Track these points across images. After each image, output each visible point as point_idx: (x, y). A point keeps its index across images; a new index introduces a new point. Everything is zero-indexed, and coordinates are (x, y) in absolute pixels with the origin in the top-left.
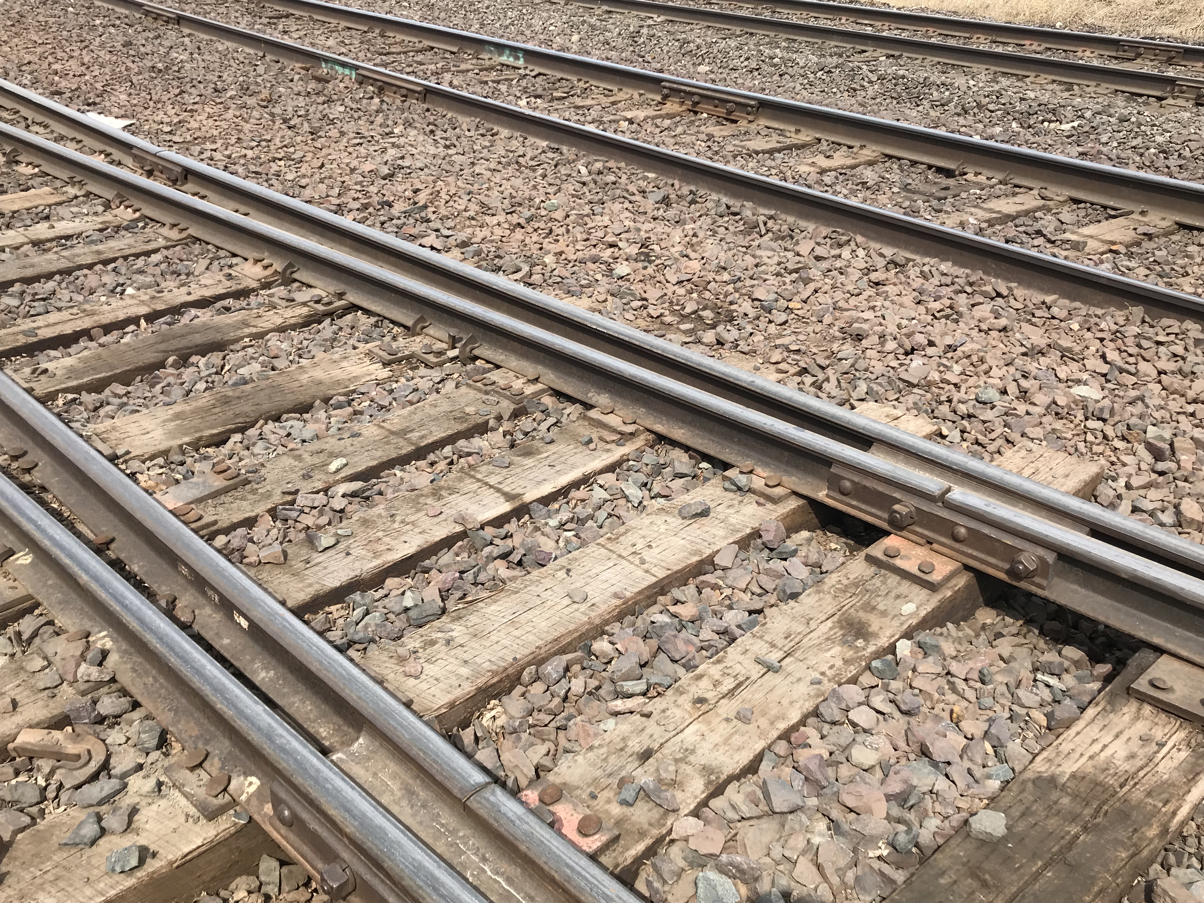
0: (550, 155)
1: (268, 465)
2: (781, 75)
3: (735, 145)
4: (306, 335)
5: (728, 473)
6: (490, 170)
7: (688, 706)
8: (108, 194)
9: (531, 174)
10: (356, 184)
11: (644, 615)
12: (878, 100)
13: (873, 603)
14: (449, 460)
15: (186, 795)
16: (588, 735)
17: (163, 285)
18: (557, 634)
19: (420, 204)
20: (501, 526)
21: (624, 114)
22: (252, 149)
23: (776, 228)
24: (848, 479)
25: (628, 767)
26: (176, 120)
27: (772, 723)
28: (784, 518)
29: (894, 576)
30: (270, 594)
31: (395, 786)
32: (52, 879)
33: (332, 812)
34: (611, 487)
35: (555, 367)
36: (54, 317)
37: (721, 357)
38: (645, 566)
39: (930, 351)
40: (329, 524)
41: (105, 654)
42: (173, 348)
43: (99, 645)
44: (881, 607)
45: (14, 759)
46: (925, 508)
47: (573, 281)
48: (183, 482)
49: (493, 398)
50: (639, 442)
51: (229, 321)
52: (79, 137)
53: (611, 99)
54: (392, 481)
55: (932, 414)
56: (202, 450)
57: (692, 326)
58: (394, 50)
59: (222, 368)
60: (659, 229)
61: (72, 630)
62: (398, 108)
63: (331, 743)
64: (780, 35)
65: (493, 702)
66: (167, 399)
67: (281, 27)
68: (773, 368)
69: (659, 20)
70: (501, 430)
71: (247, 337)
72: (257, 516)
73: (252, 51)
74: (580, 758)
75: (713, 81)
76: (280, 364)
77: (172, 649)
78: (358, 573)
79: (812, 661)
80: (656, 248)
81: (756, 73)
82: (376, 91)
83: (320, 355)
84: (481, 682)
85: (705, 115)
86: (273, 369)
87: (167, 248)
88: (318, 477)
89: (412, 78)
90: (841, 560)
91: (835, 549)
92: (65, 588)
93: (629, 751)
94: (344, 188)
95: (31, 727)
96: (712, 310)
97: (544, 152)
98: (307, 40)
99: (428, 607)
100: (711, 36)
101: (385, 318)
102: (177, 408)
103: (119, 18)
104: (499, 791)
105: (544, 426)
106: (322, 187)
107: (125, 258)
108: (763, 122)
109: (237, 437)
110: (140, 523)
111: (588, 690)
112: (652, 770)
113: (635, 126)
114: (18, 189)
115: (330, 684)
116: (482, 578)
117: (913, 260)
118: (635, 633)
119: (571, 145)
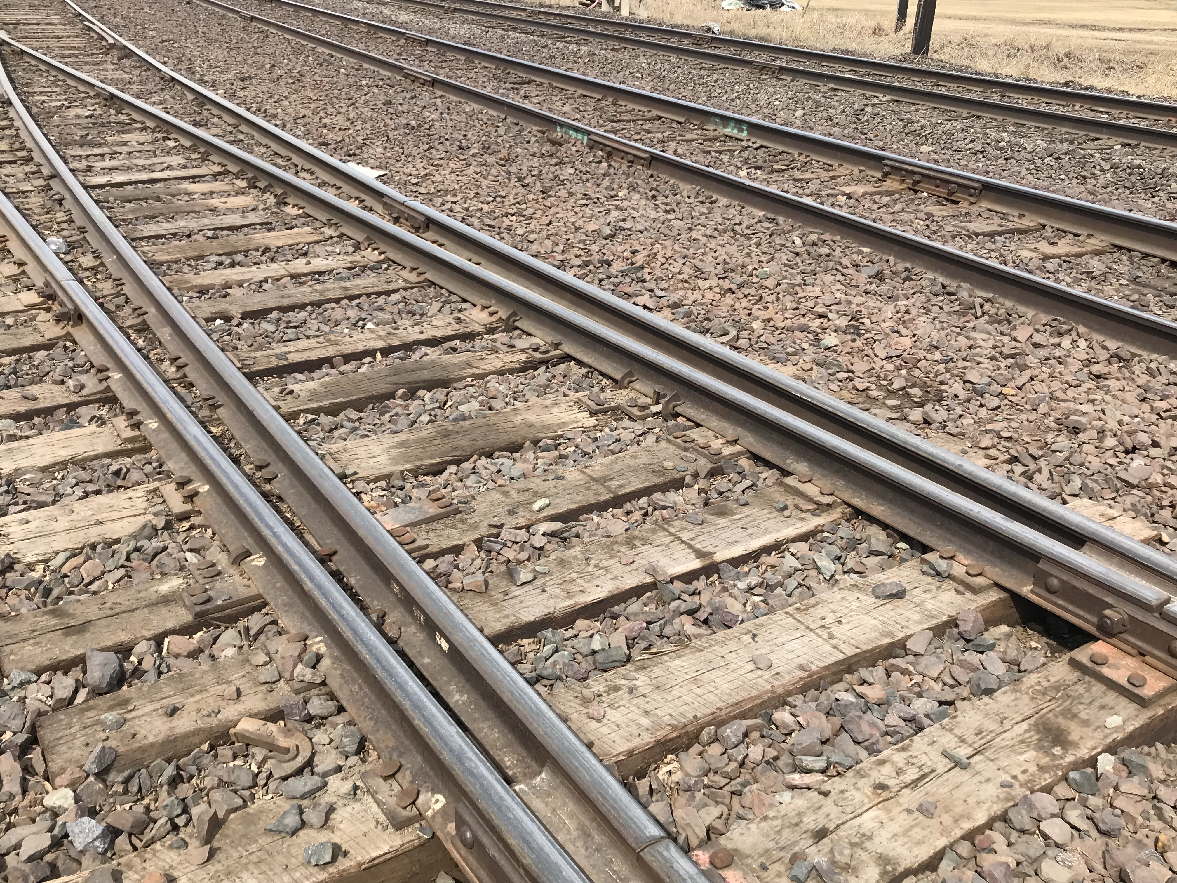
0: (766, 224)
1: (478, 498)
2: (1006, 159)
3: (954, 226)
4: (522, 380)
5: (927, 556)
6: (706, 236)
7: (868, 790)
8: (359, 236)
9: (746, 242)
10: (579, 242)
11: (829, 692)
12: (1109, 189)
13: (1075, 710)
14: (644, 511)
15: (378, 802)
16: (764, 805)
17: (399, 323)
18: (739, 698)
19: (637, 265)
20: (689, 582)
21: (842, 188)
22: (488, 203)
23: (992, 311)
24: (1056, 577)
25: (802, 843)
26: (423, 173)
27: (956, 821)
28: (984, 610)
29: (1099, 685)
30: (470, 619)
31: (571, 824)
32: (256, 860)
33: (512, 841)
34: (803, 557)
35: (755, 431)
36: (303, 344)
37: (927, 437)
38: (834, 642)
39: (1154, 452)
40: (529, 559)
41: (319, 658)
42: (403, 381)
43: (314, 649)
44: (1083, 715)
45: (233, 743)
46: (1139, 617)
47: (779, 348)
48: (401, 505)
49: (691, 456)
50: (836, 514)
51: (454, 361)
52: (339, 184)
53: (831, 174)
54: (589, 525)
55: (1152, 519)
56: (421, 478)
57: (899, 402)
58: (625, 118)
59: (445, 403)
60: (871, 304)
61: (293, 631)
62: (624, 173)
63: (514, 773)
64: (1009, 119)
65: (670, 756)
66: (394, 428)
67: (522, 92)
68: (981, 453)
69: (884, 99)
70: (696, 487)
71: (469, 376)
72: (464, 545)
73: (495, 114)
74: (753, 826)
75: (936, 161)
76: (497, 404)
77: (379, 661)
78: (551, 610)
79: (1003, 762)
80: (867, 321)
81: (980, 156)
82: (605, 155)
83: (533, 399)
84: (660, 734)
85: (925, 194)
86: (490, 409)
87: (405, 289)
88: (522, 514)
89: (639, 145)
90: (1042, 660)
91: (1036, 649)
92: (291, 593)
93: (803, 827)
94: (568, 245)
95: (250, 716)
96: (921, 388)
97: (760, 221)
98: (545, 105)
99: (614, 653)
100: (937, 118)
101: (596, 370)
102: (402, 437)
103: (382, 79)
104: (672, 847)
105: (739, 488)
106: (548, 243)
107: (369, 295)
108: (985, 204)
109: (453, 469)
110: (361, 540)
111: (766, 759)
112: (826, 850)
113: (852, 201)
114: (283, 228)
115: (520, 716)
116: (668, 631)
117: (1140, 356)
118: (818, 708)
119: (788, 216)
